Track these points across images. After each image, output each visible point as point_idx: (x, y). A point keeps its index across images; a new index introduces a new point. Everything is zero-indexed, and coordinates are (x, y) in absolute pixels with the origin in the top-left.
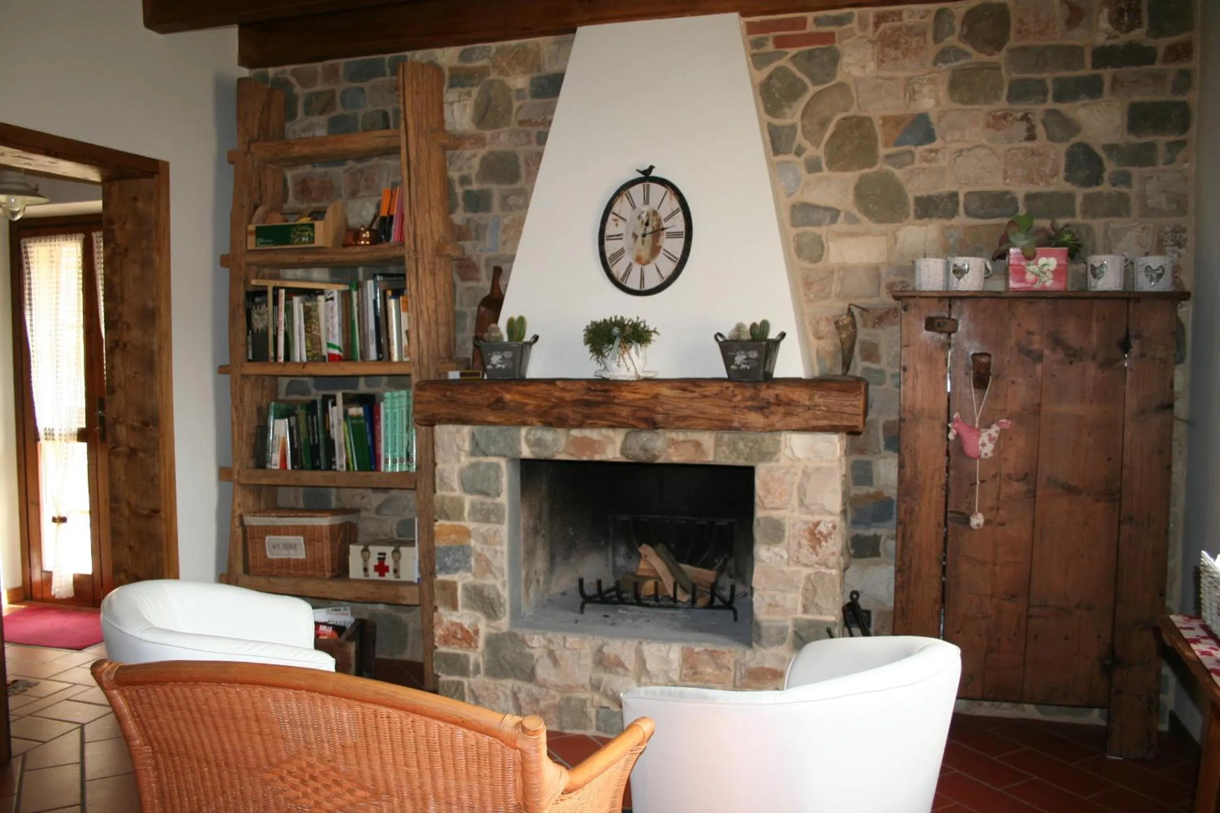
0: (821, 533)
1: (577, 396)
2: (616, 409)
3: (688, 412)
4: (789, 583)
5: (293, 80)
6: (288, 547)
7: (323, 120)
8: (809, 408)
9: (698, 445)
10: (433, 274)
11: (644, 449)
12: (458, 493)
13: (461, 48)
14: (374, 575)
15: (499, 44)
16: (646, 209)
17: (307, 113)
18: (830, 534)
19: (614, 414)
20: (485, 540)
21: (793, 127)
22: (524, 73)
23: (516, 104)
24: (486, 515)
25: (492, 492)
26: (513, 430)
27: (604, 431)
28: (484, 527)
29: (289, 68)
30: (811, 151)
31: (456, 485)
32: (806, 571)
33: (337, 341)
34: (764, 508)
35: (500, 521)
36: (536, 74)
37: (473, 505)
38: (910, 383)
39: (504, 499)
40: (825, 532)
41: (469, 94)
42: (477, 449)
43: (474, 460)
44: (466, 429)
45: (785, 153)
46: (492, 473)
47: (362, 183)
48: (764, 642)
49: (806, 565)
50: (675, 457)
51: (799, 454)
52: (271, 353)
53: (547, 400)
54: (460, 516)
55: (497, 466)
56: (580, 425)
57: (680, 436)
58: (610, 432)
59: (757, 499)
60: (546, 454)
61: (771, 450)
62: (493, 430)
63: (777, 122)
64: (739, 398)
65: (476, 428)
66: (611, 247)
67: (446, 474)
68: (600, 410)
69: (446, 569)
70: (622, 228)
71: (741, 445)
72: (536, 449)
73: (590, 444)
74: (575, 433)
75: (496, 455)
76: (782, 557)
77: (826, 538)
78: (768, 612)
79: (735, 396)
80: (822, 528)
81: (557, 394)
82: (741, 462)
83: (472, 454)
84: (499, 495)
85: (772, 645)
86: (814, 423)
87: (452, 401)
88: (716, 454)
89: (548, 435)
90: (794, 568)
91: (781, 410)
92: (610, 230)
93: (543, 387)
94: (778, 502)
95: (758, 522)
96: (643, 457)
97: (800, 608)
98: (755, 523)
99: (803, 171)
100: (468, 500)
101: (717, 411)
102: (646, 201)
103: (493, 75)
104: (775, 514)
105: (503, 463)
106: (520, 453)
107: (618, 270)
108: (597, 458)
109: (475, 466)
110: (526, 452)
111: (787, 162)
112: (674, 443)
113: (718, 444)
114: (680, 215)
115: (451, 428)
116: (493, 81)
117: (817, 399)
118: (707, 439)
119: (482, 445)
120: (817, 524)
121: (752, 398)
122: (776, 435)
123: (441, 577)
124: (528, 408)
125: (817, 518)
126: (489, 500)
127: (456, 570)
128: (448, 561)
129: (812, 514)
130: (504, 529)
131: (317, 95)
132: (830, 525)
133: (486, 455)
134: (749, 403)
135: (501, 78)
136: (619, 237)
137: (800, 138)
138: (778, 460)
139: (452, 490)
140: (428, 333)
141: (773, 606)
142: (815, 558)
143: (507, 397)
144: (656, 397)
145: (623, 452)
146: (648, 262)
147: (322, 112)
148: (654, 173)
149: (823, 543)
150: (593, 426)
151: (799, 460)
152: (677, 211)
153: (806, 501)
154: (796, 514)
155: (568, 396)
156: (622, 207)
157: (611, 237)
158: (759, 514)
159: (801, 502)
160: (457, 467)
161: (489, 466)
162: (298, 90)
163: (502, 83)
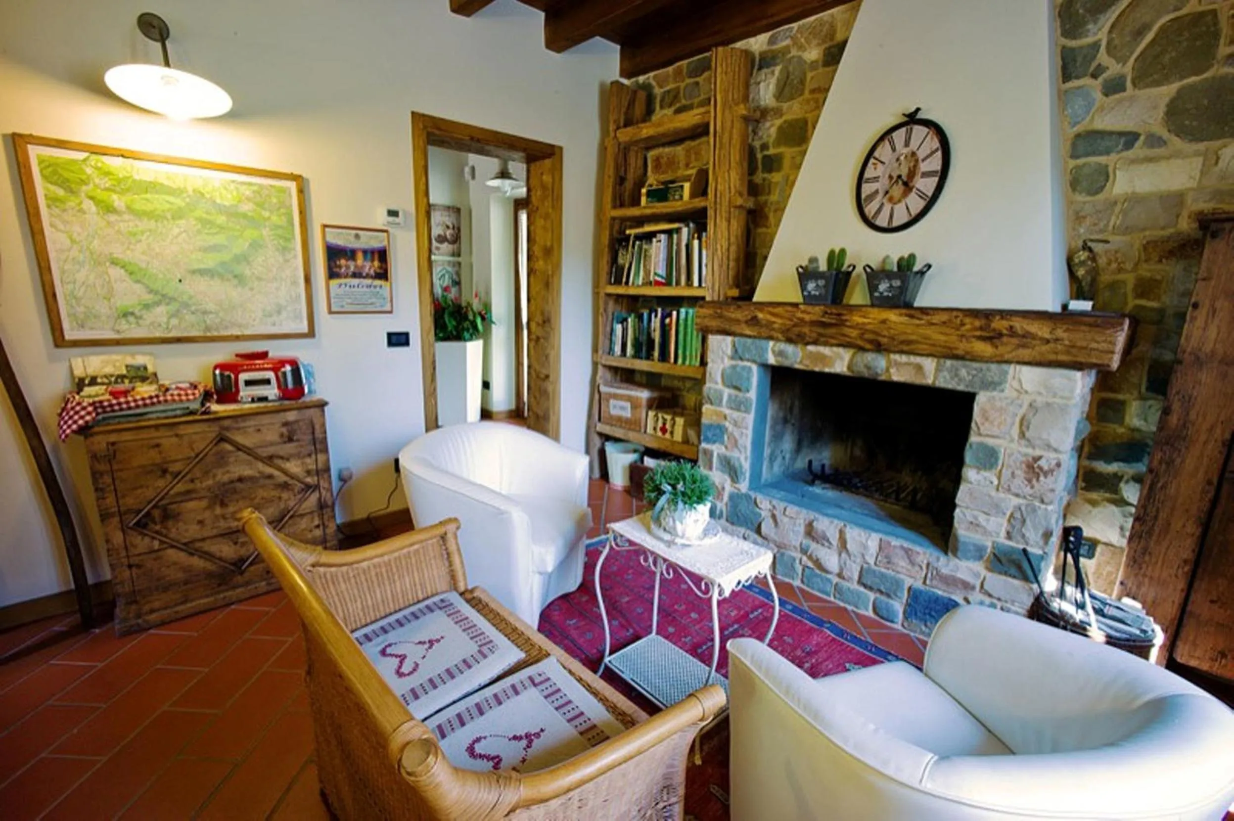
0: (1041, 468)
1: (814, 318)
2: (847, 331)
3: (914, 337)
4: (996, 508)
5: (654, 83)
6: (622, 408)
7: (669, 111)
8: (1048, 341)
9: (919, 368)
10: (729, 221)
11: (868, 368)
12: (720, 386)
13: (770, 33)
14: (660, 434)
15: (801, 23)
16: (905, 151)
17: (662, 107)
18: (1051, 471)
19: (844, 335)
20: (735, 424)
21: (1096, 46)
22: (819, 45)
23: (809, 75)
24: (738, 405)
25: (743, 388)
26: (763, 343)
27: (835, 349)
28: (736, 415)
29: (652, 74)
30: (1114, 68)
31: (719, 380)
32: (1016, 501)
33: (662, 271)
34: (980, 435)
35: (747, 411)
36: (827, 45)
37: (730, 396)
38: (1200, 322)
39: (752, 395)
40: (1046, 468)
41: (773, 73)
42: (736, 355)
43: (734, 362)
44: (729, 339)
45: (1078, 77)
46: (745, 374)
47: (693, 157)
48: (959, 554)
49: (1017, 495)
50: (897, 376)
51: (1026, 386)
52: (624, 280)
53: (791, 320)
54: (720, 404)
55: (750, 369)
56: (815, 343)
57: (904, 358)
58: (841, 350)
59: (973, 425)
60: (787, 363)
61: (996, 379)
62: (749, 341)
63: (1073, 43)
64: (968, 327)
65: (736, 339)
66: (867, 189)
67: (713, 372)
68: (832, 331)
69: (708, 440)
70: (880, 170)
71: (963, 372)
72: (780, 359)
73: (823, 358)
74: (811, 348)
75: (748, 360)
76: (992, 483)
77: (1046, 474)
78: (968, 529)
79: (963, 324)
80: (1043, 463)
81: (799, 315)
82: (961, 388)
83: (732, 358)
84: (748, 391)
85: (968, 559)
86: (1052, 357)
87: (720, 316)
88: (935, 378)
89: (790, 349)
90: (1002, 495)
91: (1015, 341)
92: (869, 173)
93: (790, 308)
94: (995, 431)
95: (971, 446)
96: (866, 373)
97: (1003, 534)
98: (968, 446)
99: (1098, 95)
100: (727, 392)
101: (943, 338)
102: (907, 144)
103: (794, 52)
104: (990, 442)
105: (754, 368)
106: (767, 360)
107: (870, 209)
108: (827, 370)
109: (734, 367)
110: (772, 360)
111: (1079, 88)
112: (898, 364)
113: (938, 370)
114: (939, 154)
115: (719, 337)
116: (793, 57)
117: (1060, 333)
118: (929, 364)
119: (740, 351)
120: (1037, 459)
121: (981, 328)
122: (1005, 367)
123: (704, 445)
124: (776, 326)
125: (1037, 453)
126: (741, 395)
127: (714, 442)
128: (709, 434)
129: (1034, 448)
130: (750, 419)
131: (669, 92)
132: (1054, 462)
133: (741, 359)
134: (978, 333)
135: (800, 53)
136: (876, 179)
137: (1103, 57)
138: (1003, 391)
139: (716, 383)
140: (721, 266)
141: (974, 525)
142: (1028, 490)
143: (760, 315)
144: (884, 322)
145: (849, 368)
146: (899, 201)
147: (670, 106)
148: (920, 115)
149: (1042, 478)
150: (826, 344)
151: (1026, 392)
152: (937, 150)
153: (1027, 434)
154: (1014, 446)
155: (807, 318)
156: (884, 152)
157: (868, 181)
158: (973, 439)
159: (1022, 435)
160: (721, 367)
161: (744, 368)
162: (658, 91)
163: (800, 57)
